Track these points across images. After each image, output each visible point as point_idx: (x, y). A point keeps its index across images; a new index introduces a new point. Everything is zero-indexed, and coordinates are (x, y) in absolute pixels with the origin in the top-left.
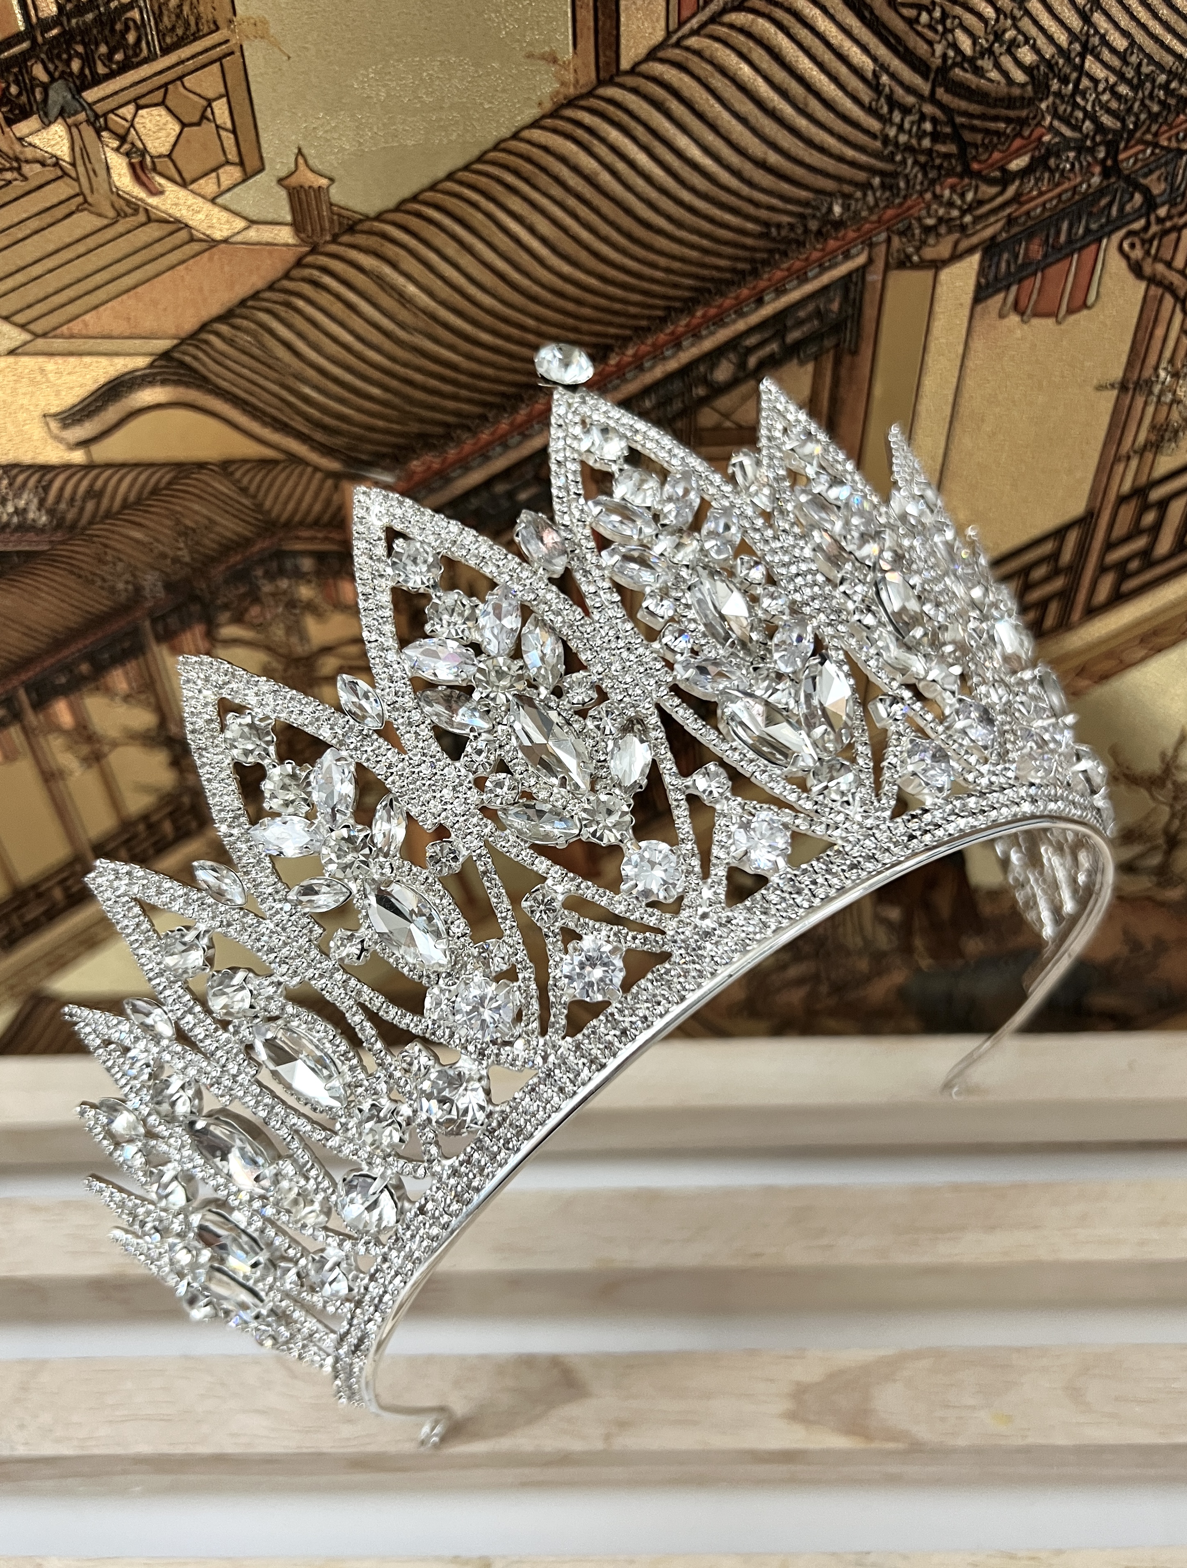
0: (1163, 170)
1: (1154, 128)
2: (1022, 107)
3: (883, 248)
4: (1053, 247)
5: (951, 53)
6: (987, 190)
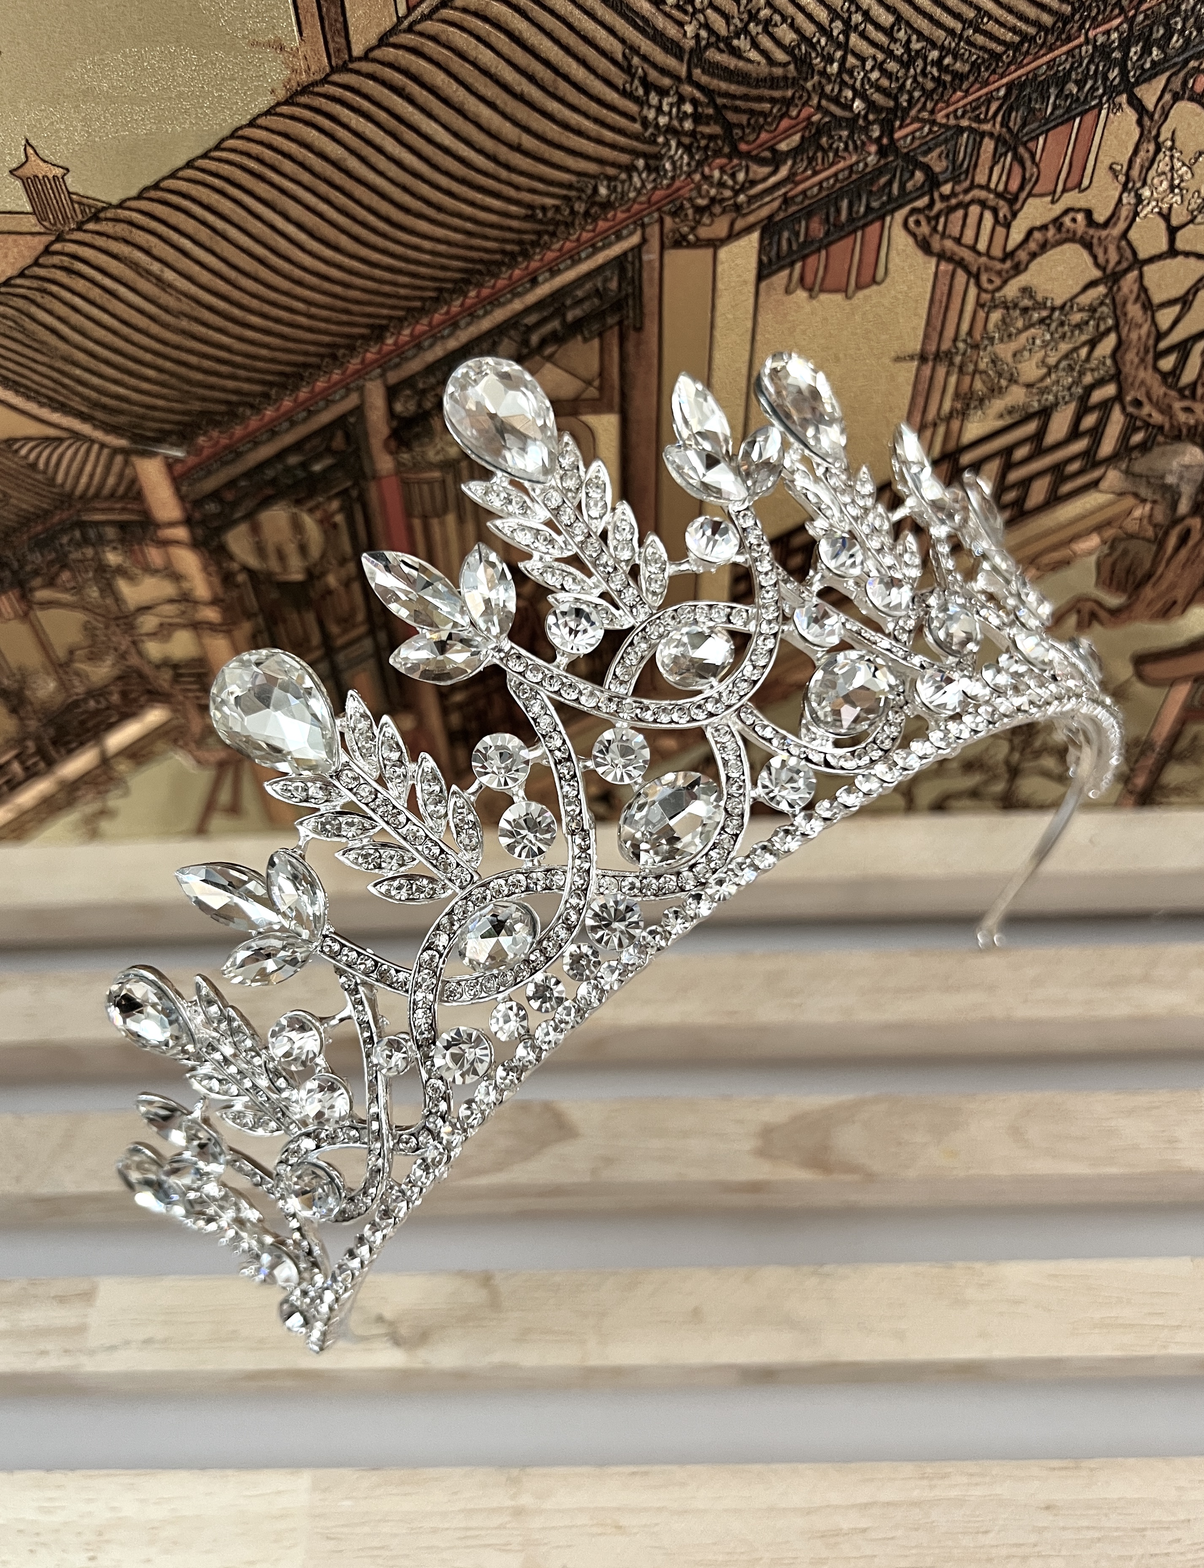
0: (943, 147)
1: (929, 105)
2: (787, 87)
3: (656, 228)
4: (835, 225)
5: (703, 33)
6: (758, 171)
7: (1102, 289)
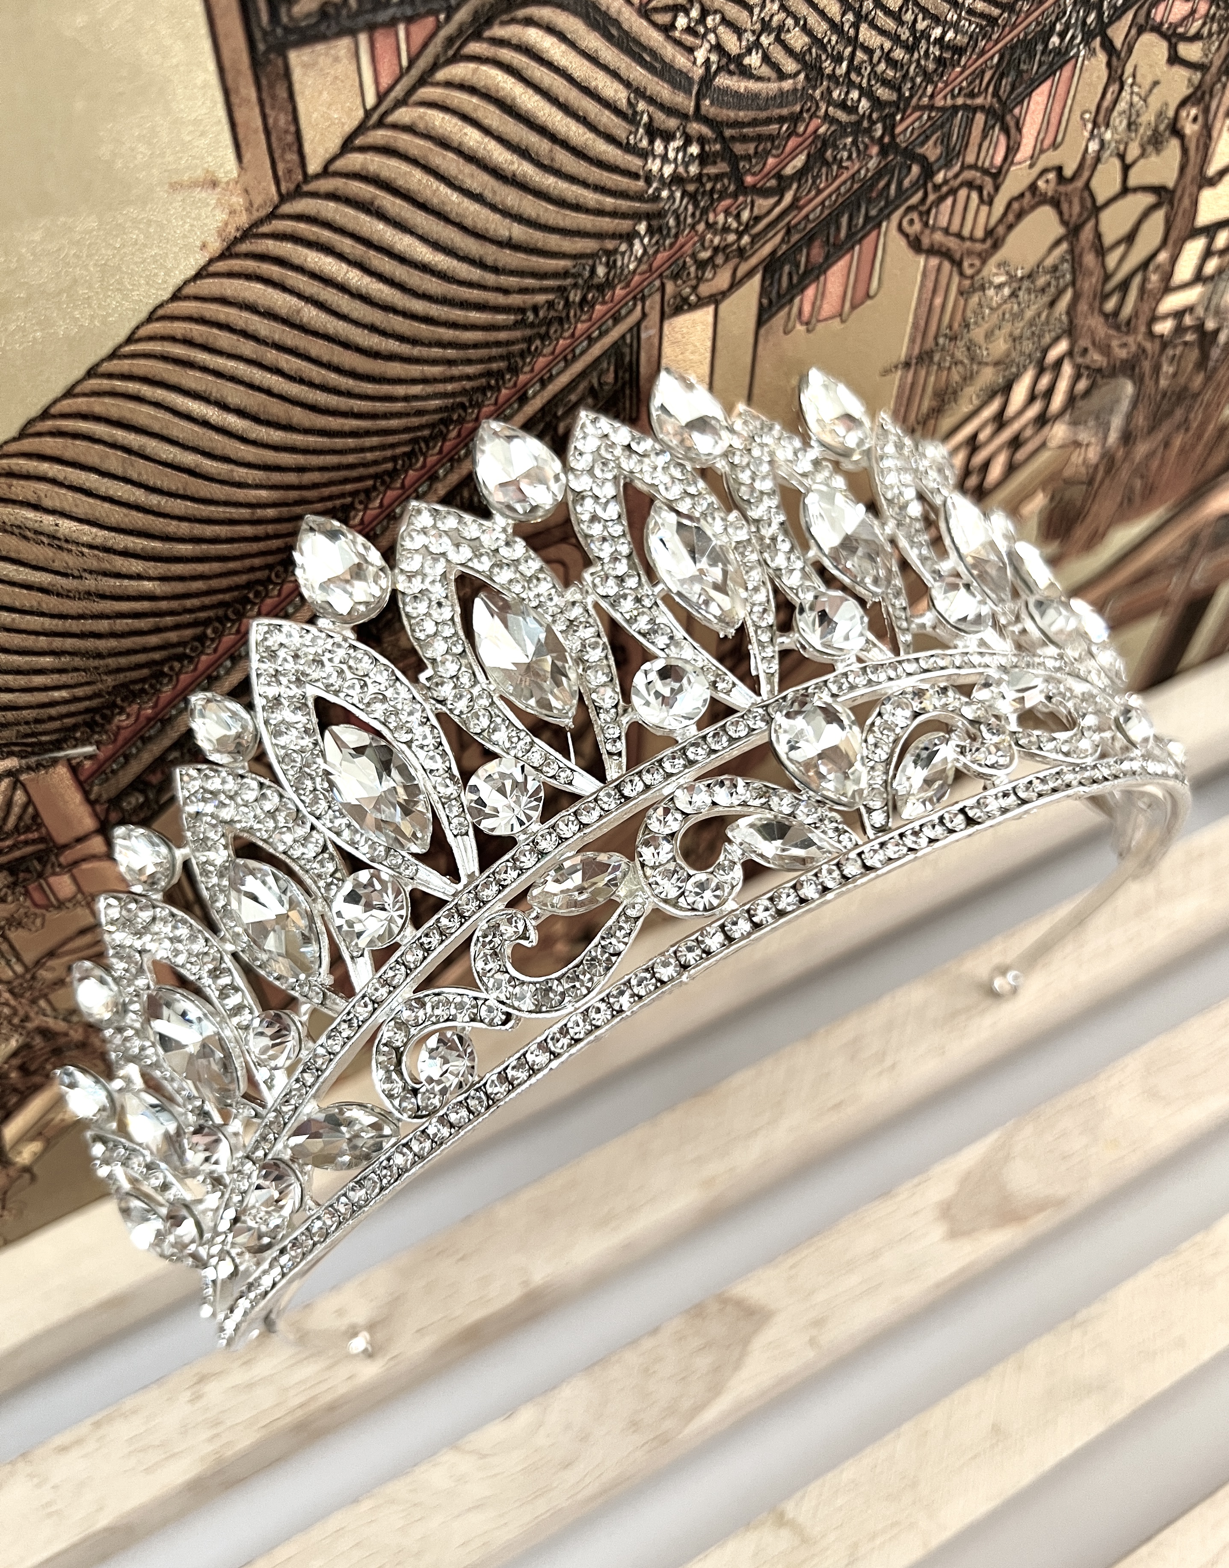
0: (939, 133)
1: (930, 90)
2: (795, 101)
3: (657, 297)
4: (834, 245)
5: (714, 58)
6: (763, 204)
7: (1064, 246)
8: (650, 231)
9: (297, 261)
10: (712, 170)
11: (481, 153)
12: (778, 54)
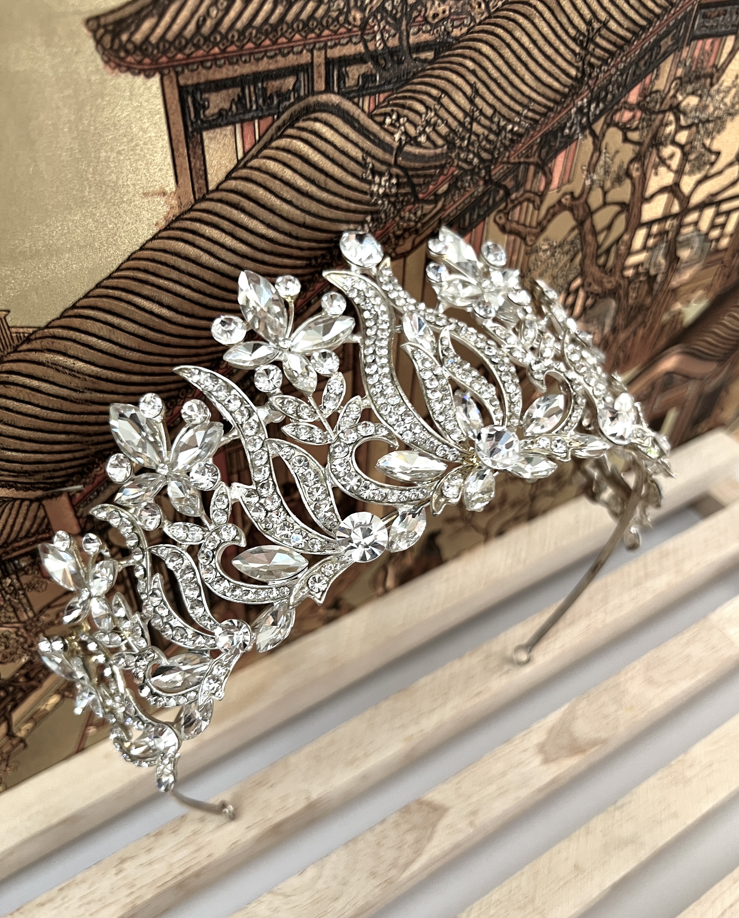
0: (513, 175)
2: (443, 159)
4: (462, 229)
5: (404, 137)
6: (428, 207)
7: (576, 232)
8: (373, 220)
9: (202, 232)
10: (402, 191)
11: (292, 181)
12: (434, 136)
